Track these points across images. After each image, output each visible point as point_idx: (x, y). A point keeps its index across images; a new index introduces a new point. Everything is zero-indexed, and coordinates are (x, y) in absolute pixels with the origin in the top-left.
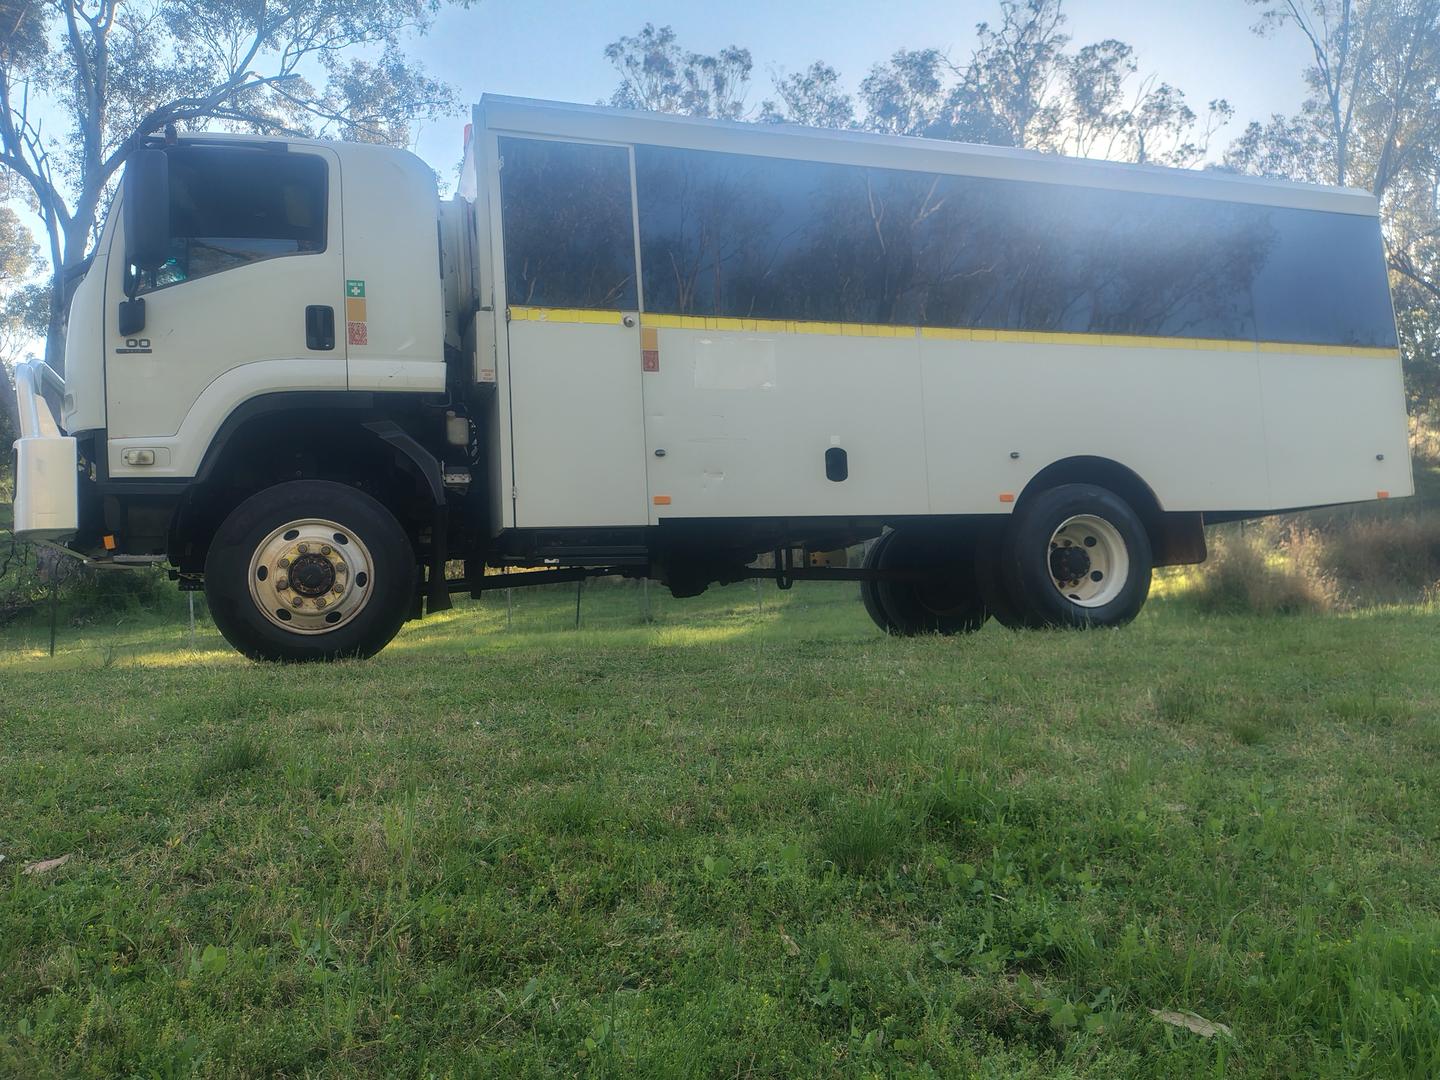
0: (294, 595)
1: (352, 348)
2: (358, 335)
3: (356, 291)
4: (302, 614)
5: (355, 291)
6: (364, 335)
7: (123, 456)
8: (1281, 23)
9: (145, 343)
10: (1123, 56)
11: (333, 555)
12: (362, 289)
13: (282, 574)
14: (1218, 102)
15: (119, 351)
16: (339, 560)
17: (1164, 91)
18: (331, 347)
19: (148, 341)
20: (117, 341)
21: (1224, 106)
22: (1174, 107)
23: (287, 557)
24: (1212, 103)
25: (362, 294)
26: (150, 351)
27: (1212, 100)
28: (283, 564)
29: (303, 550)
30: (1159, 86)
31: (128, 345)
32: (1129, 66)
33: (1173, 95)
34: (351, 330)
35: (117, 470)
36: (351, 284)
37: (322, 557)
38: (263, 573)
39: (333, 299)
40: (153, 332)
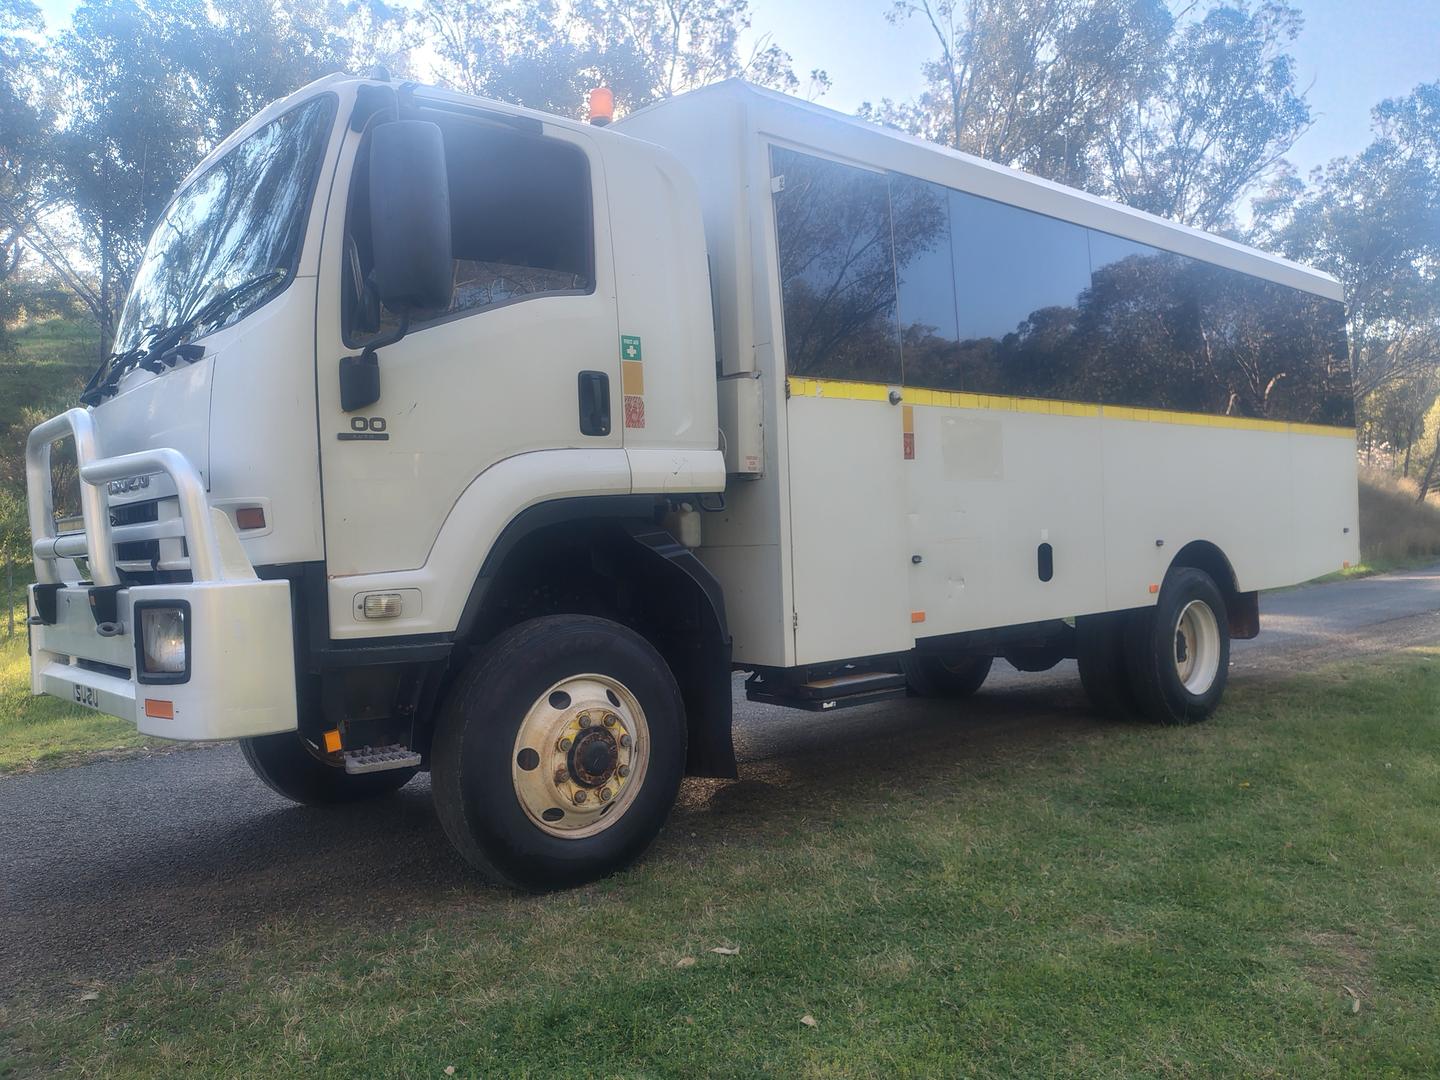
0: (575, 788)
1: (631, 432)
2: (635, 416)
3: (632, 352)
4: (582, 813)
5: (631, 349)
6: (641, 414)
7: (356, 605)
8: (910, 15)
9: (378, 425)
10: (739, 9)
11: (617, 725)
12: (638, 348)
13: (559, 760)
14: (819, 72)
15: (343, 437)
16: (623, 732)
17: (775, 52)
18: (607, 433)
19: (383, 422)
20: (337, 421)
21: (823, 77)
22: (781, 70)
23: (565, 736)
24: (814, 73)
25: (638, 357)
26: (385, 437)
27: (814, 69)
28: (560, 746)
29: (582, 721)
30: (770, 47)
31: (354, 427)
32: (743, 20)
33: (782, 57)
34: (628, 407)
35: (345, 626)
36: (627, 341)
37: (603, 730)
38: (529, 759)
39: (607, 363)
40: (392, 405)
